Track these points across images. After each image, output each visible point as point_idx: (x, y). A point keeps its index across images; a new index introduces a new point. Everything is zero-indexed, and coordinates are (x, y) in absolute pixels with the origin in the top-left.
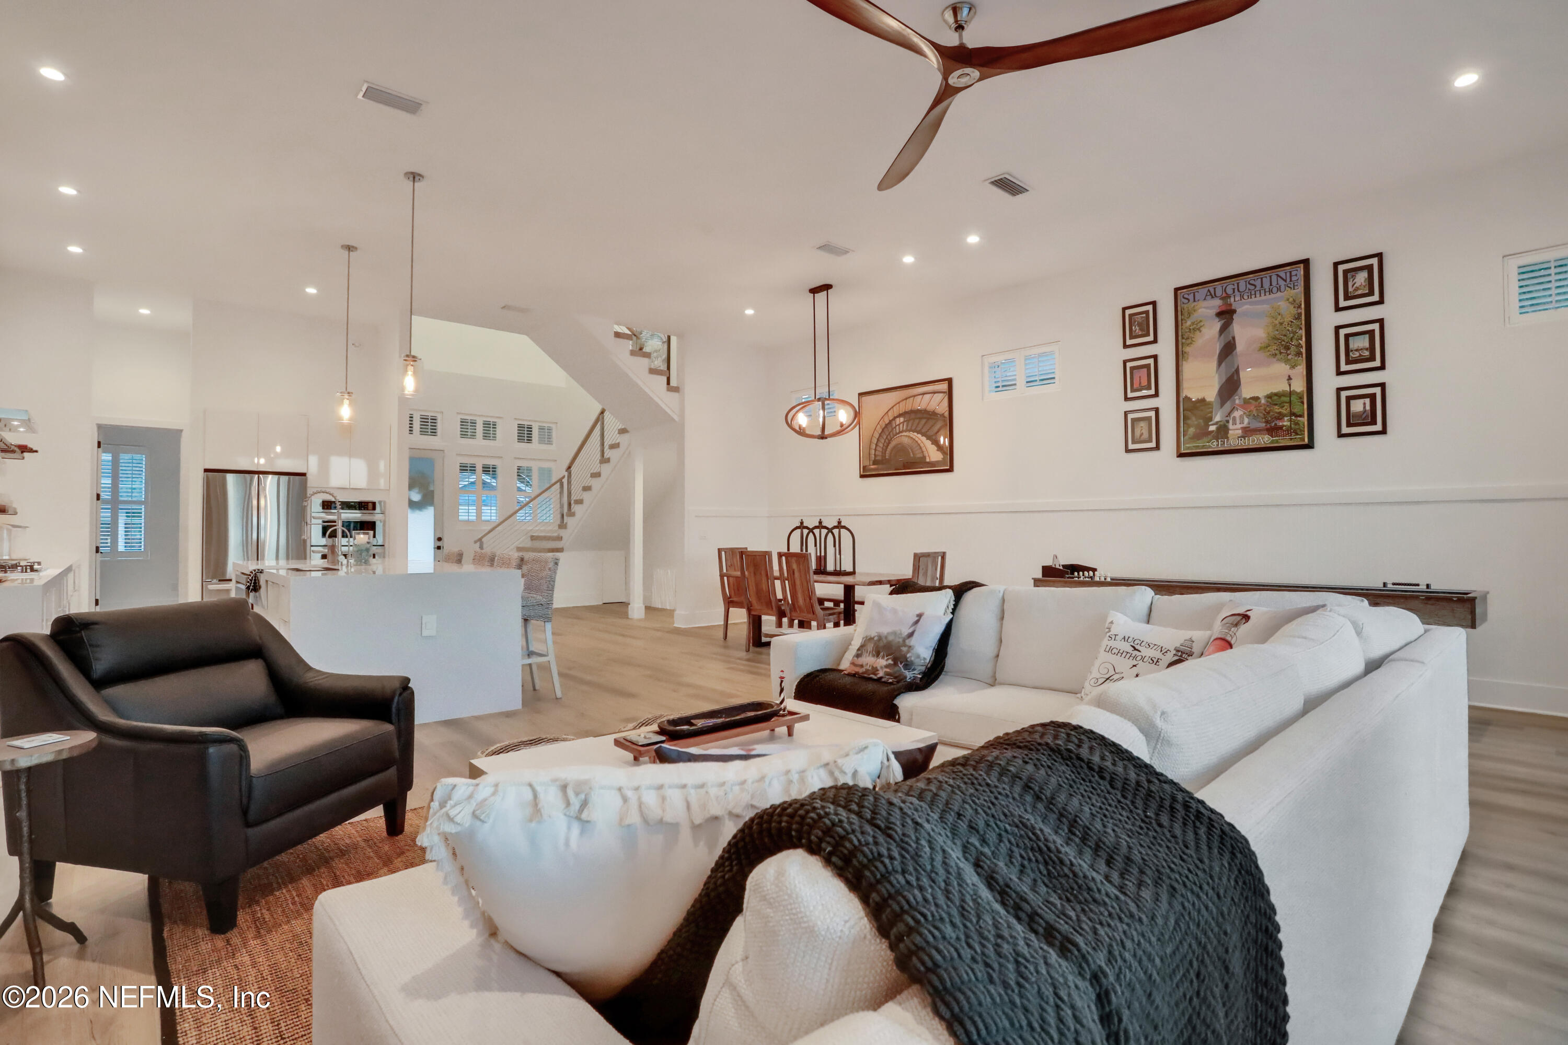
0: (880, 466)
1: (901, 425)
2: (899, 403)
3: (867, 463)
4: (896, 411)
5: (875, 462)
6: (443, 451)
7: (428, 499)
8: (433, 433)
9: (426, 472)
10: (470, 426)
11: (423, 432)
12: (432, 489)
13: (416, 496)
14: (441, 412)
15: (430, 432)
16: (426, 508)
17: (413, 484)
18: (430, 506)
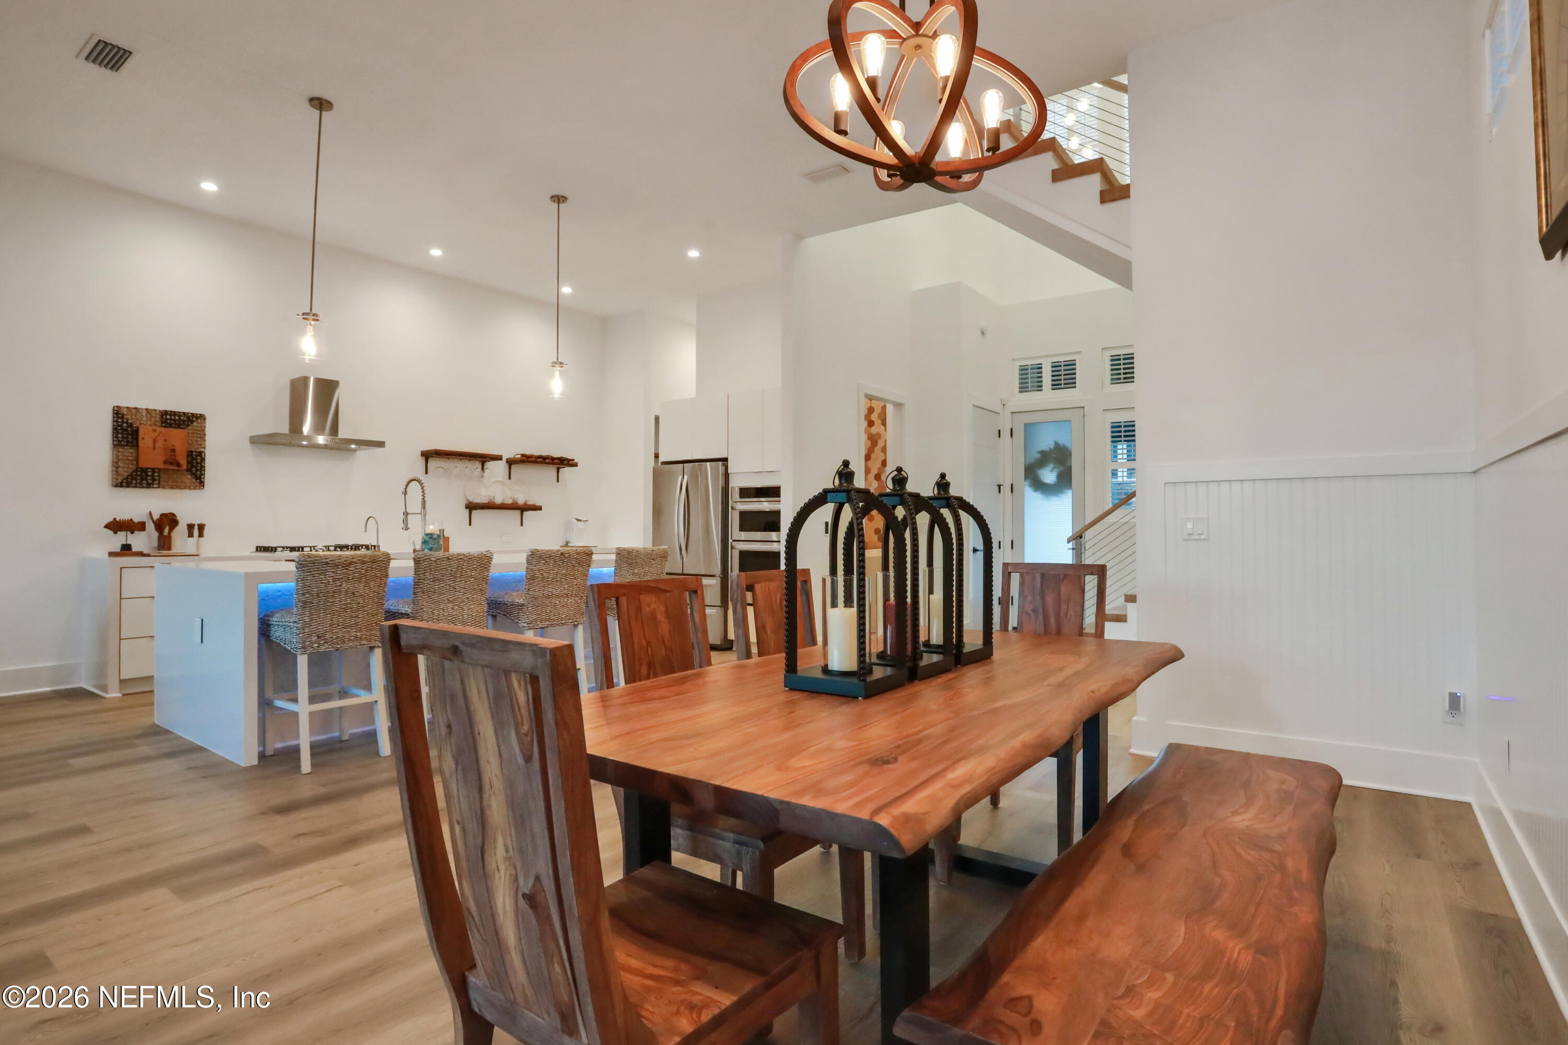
6: (1083, 407)
7: (1065, 480)
8: (1071, 382)
9: (1064, 441)
10: (1124, 364)
11: (1056, 386)
12: (1069, 465)
13: (1049, 476)
14: (1079, 353)
15: (1065, 384)
16: (1062, 492)
17: (1044, 459)
18: (1068, 489)
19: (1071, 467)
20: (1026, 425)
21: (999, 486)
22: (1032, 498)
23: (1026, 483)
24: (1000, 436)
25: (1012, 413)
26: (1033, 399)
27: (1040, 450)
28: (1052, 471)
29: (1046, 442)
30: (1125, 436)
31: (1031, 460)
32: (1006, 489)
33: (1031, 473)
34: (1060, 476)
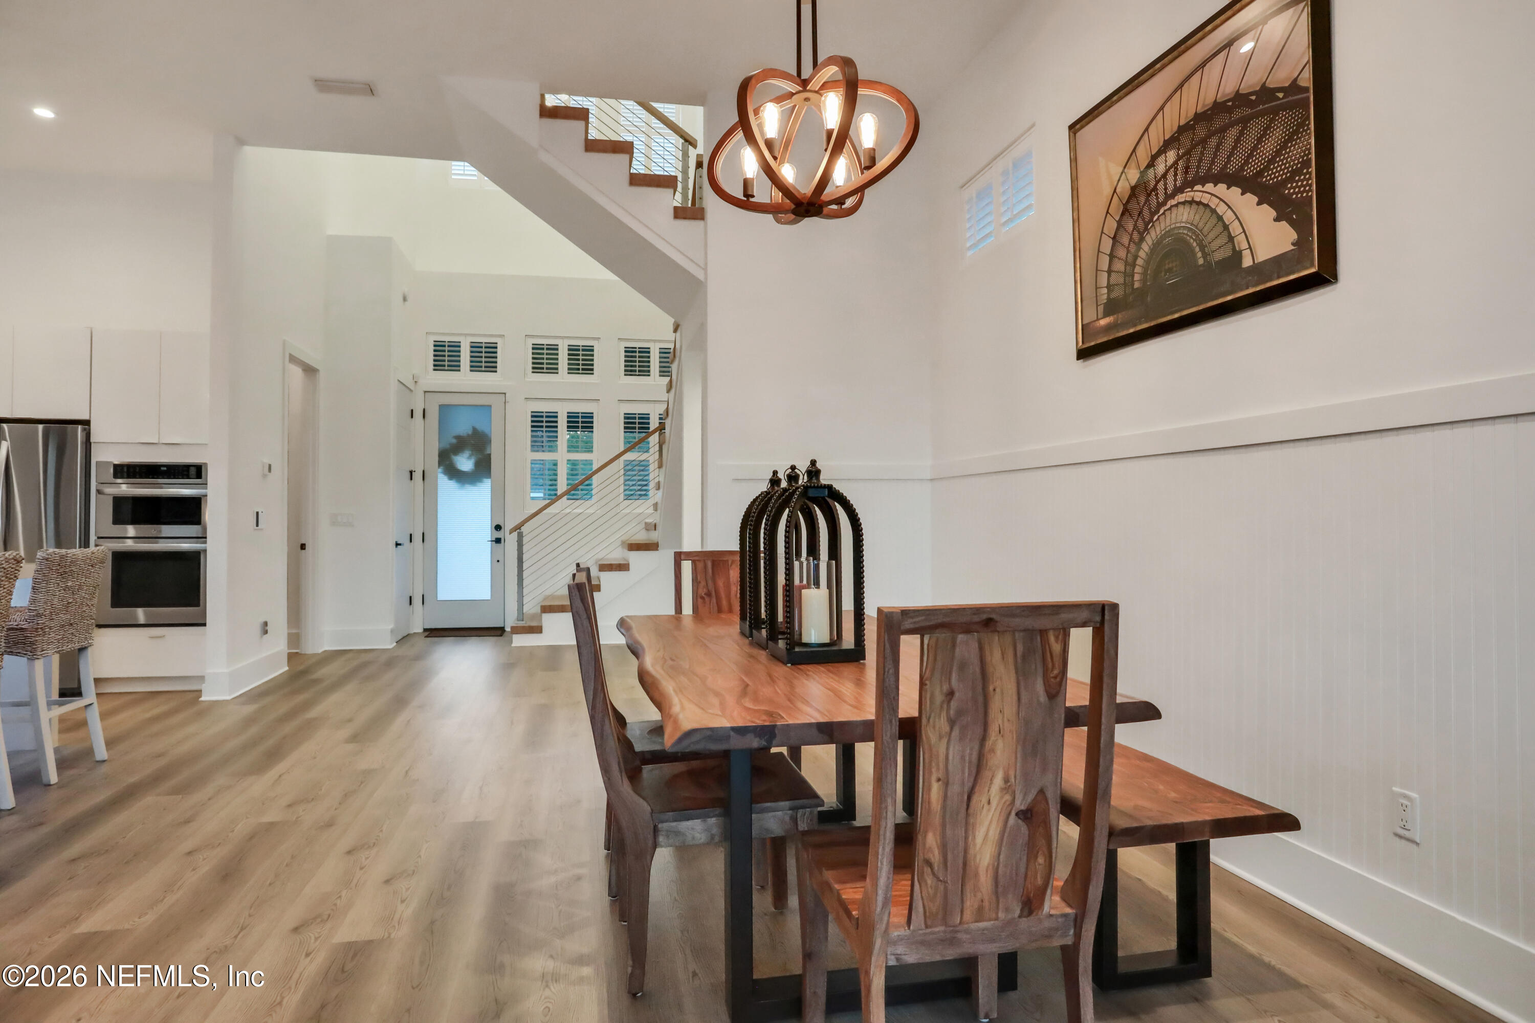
0: (1121, 317)
1: (1170, 177)
2: (1162, 108)
3: (1090, 316)
4: (1156, 138)
5: (1111, 307)
6: (505, 394)
7: (483, 468)
8: (491, 367)
9: (481, 427)
10: (547, 354)
11: (475, 367)
12: (489, 453)
13: (465, 463)
14: (502, 336)
15: (485, 367)
16: (481, 481)
17: (460, 445)
18: (487, 478)
19: (489, 455)
20: (442, 407)
21: (411, 472)
22: (445, 485)
23: (440, 470)
24: (412, 417)
25: (425, 392)
26: (445, 379)
27: (455, 435)
28: (469, 458)
29: (462, 427)
30: (547, 427)
31: (446, 445)
32: (418, 476)
33: (445, 459)
34: (477, 464)
